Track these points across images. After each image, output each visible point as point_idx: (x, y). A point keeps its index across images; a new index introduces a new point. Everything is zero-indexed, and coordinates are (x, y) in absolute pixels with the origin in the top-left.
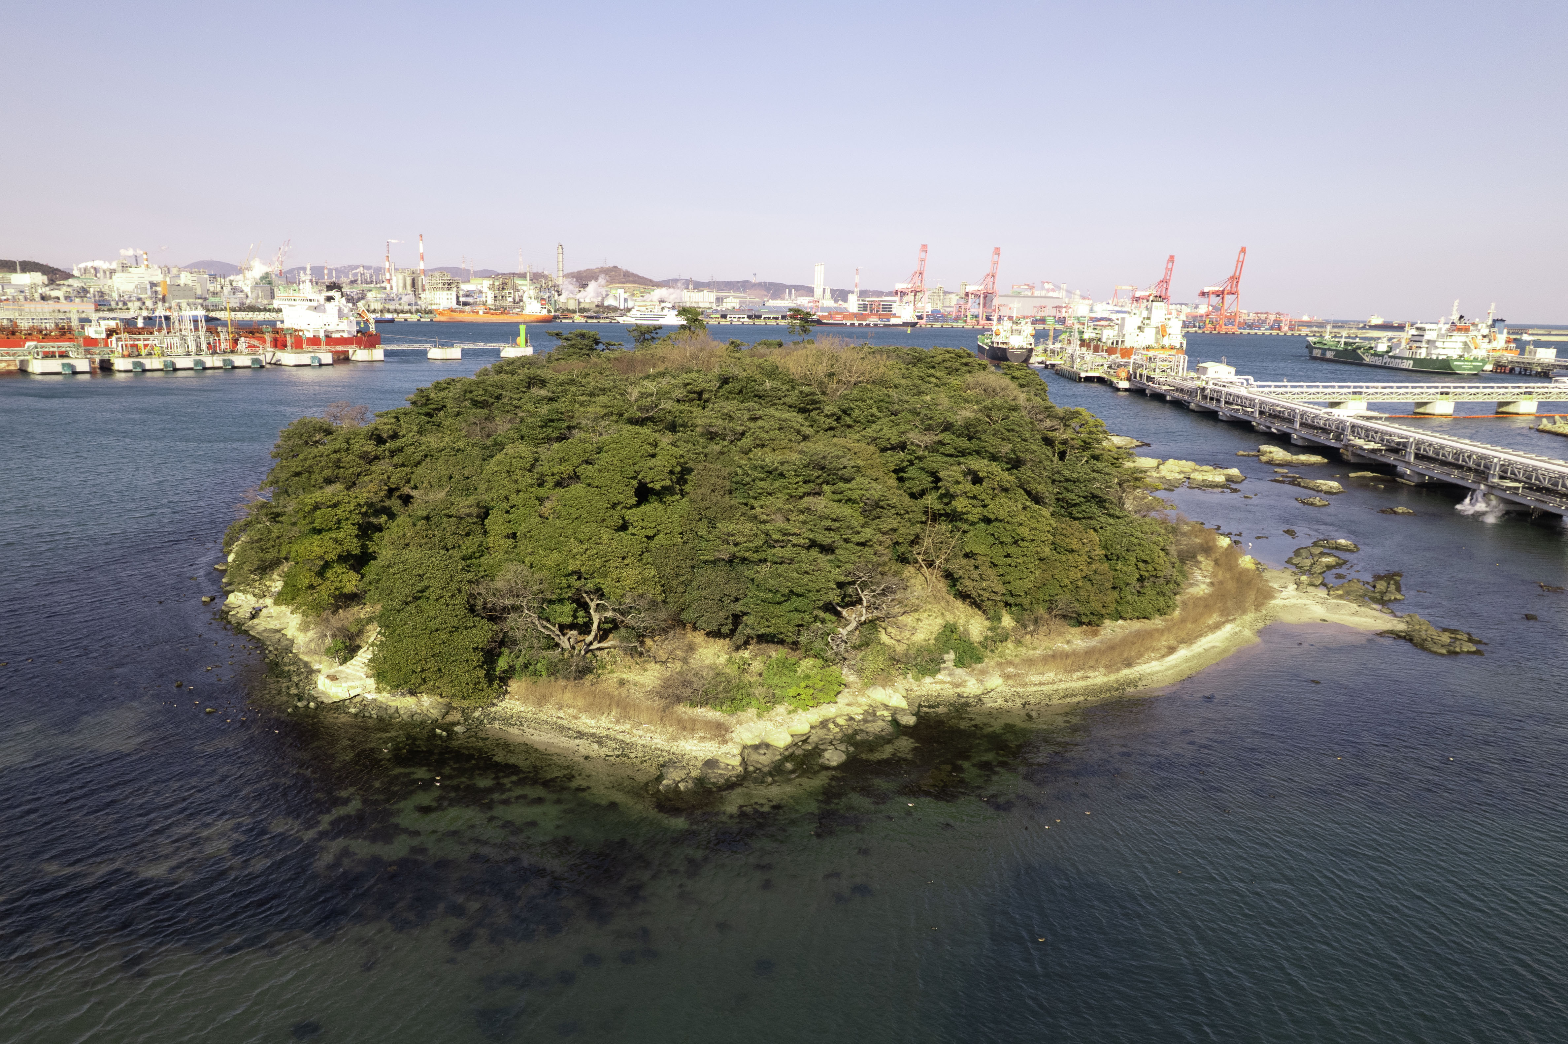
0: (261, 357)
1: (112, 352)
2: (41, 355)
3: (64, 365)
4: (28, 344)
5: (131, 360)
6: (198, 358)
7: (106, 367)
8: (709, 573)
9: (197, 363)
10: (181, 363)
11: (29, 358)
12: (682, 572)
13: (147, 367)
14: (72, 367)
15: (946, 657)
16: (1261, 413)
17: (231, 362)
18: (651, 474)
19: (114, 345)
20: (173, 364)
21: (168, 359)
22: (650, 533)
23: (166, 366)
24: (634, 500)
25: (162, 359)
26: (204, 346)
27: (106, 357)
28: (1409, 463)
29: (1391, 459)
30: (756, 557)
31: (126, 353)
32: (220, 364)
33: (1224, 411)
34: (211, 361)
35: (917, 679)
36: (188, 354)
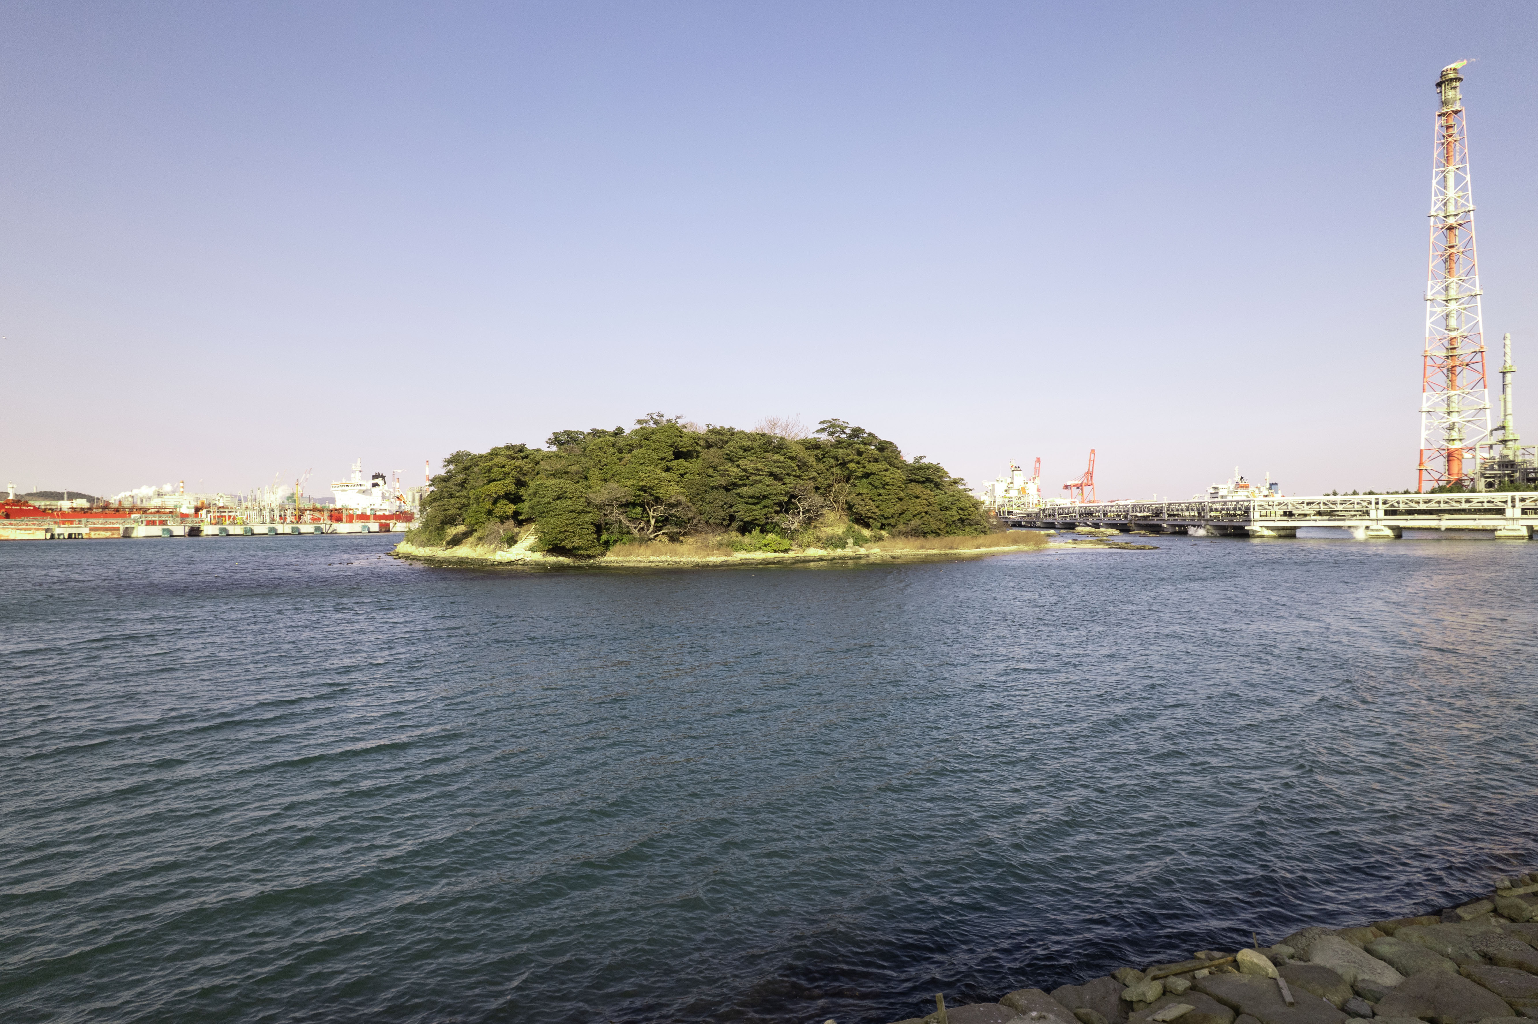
0: (323, 526)
1: (202, 521)
2: (144, 523)
3: (164, 530)
4: (133, 516)
5: (218, 527)
6: (272, 526)
7: (195, 532)
8: (715, 493)
9: (271, 529)
10: (258, 529)
11: (135, 525)
12: (700, 492)
13: (231, 533)
14: (169, 531)
15: (848, 541)
16: (1081, 515)
17: (299, 529)
18: (681, 444)
19: (204, 516)
20: (252, 530)
21: (248, 526)
22: (682, 472)
23: (246, 531)
24: (673, 457)
25: (243, 527)
26: (277, 518)
27: (197, 525)
28: (1164, 520)
29: (1156, 521)
30: (740, 482)
31: (213, 521)
32: (289, 531)
33: (1058, 520)
34: (281, 529)
35: (832, 550)
36: (264, 523)
